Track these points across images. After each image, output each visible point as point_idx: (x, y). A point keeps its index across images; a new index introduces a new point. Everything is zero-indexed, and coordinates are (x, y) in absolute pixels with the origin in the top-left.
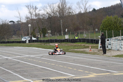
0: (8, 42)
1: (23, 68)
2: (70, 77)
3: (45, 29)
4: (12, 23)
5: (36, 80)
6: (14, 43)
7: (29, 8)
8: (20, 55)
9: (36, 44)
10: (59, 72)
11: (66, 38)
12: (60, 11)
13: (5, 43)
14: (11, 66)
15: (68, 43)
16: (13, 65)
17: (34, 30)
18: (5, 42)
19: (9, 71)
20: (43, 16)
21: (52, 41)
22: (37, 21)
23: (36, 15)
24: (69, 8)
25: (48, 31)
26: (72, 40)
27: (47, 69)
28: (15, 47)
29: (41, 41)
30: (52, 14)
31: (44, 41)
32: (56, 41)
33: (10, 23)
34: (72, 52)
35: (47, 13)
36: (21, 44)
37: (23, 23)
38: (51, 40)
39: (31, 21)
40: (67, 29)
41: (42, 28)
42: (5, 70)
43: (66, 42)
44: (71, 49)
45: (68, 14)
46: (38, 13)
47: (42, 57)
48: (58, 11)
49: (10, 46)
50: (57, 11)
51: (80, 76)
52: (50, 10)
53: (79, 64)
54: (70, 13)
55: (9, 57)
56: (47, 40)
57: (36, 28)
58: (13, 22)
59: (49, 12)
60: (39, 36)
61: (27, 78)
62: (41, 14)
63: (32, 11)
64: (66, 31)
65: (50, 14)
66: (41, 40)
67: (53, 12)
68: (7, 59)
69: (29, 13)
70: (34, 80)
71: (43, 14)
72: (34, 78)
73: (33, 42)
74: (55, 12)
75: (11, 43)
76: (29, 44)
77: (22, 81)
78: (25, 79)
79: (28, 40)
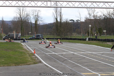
0: (71, 39)
1: (89, 63)
3: (101, 29)
4: (72, 21)
5: (103, 73)
6: (76, 40)
7: (89, 10)
8: (84, 52)
9: (95, 42)
13: (68, 40)
14: (79, 60)
18: (68, 38)
19: (78, 64)
20: (101, 17)
21: (108, 41)
22: (94, 22)
25: (104, 31)
28: (77, 44)
29: (99, 40)
30: (108, 16)
31: (101, 40)
33: (70, 22)
35: (104, 15)
36: (81, 41)
37: (82, 22)
38: (108, 39)
41: (99, 28)
42: (75, 64)
46: (96, 15)
47: (103, 54)
49: (72, 42)
50: (112, 14)
52: (106, 13)
55: (74, 52)
61: (95, 72)
63: (91, 12)
65: (106, 16)
67: (109, 15)
68: (74, 54)
69: (88, 14)
70: (101, 74)
72: (101, 72)
73: (92, 40)
74: (110, 15)
75: (73, 40)
76: (89, 41)
77: (91, 74)
78: (94, 72)
79: (88, 38)
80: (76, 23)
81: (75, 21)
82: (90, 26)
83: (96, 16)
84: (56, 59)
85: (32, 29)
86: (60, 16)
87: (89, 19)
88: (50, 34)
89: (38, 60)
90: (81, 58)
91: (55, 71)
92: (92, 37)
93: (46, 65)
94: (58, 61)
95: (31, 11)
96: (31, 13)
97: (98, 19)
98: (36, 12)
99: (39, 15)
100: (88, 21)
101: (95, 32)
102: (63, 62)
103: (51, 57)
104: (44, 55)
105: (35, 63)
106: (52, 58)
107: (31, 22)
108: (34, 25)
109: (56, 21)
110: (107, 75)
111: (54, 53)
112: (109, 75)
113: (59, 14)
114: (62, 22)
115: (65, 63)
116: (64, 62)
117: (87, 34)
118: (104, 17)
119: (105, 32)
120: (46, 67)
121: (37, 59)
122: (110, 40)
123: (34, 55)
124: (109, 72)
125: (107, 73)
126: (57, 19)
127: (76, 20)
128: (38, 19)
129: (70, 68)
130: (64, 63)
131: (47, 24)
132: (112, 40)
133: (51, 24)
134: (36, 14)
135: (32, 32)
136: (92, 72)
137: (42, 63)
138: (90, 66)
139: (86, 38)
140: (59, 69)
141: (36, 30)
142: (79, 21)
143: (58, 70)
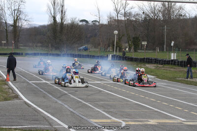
0: (79, 56)
1: (107, 101)
2: (179, 121)
3: (137, 38)
4: (84, 23)
5: (130, 121)
7: (115, 3)
8: (101, 80)
9: (123, 62)
10: (162, 112)
11: (172, 58)
12: (164, 11)
13: (74, 57)
14: (89, 96)
15: (174, 67)
16: (92, 94)
17: (119, 39)
19: (87, 103)
20: (137, 17)
21: (149, 61)
22: (125, 25)
23: (125, 15)
24: (181, 8)
25: (143, 43)
26: (182, 62)
27: (145, 106)
30: (152, 15)
31: (136, 60)
32: (156, 61)
33: (81, 23)
34: (182, 83)
35: (144, 13)
37: (102, 25)
38: (149, 59)
39: (116, 24)
40: (173, 42)
41: (134, 36)
42: (81, 102)
43: (172, 64)
44: (180, 77)
45: (178, 17)
46: (128, 11)
48: (162, 10)
50: (159, 11)
51: (193, 122)
52: (148, 9)
53: (192, 103)
54: (181, 15)
56: (142, 59)
57: (123, 35)
58: (86, 21)
59: (147, 11)
60: (127, 49)
61: (116, 118)
62: (133, 13)
63: (119, 6)
64: (172, 44)
65: (148, 15)
66: (132, 58)
67: (154, 13)
69: (114, 10)
70: (127, 121)
71: (137, 14)
72: (126, 118)
73: (119, 59)
74: (156, 13)
75: (83, 57)
76: (113, 61)
77: (109, 121)
78: (113, 118)
79: (111, 55)
80: (92, 26)
81: (90, 23)
82: (116, 32)
83: (130, 14)
84: (46, 93)
85: (7, 35)
86: (62, 11)
87: (115, 20)
88: (41, 46)
89: (14, 93)
90: (93, 93)
91: (42, 115)
92: (118, 54)
93: (26, 103)
94: (51, 96)
95: (6, 2)
96: (6, 6)
97: (133, 21)
98: (17, 4)
99: (21, 10)
100: (114, 24)
101: (127, 45)
102: (58, 98)
103: (39, 88)
104: (25, 84)
105: (6, 99)
106: (41, 90)
107: (6, 23)
108: (12, 27)
109: (53, 21)
110: (137, 123)
111: (45, 82)
112: (140, 123)
113: (59, 9)
114: (65, 23)
115: (63, 101)
116: (61, 98)
117: (110, 49)
118: (143, 16)
119: (144, 45)
120: (27, 107)
121: (11, 91)
122: (151, 59)
123: (7, 85)
124: (141, 120)
125: (138, 121)
126: (54, 18)
127: (92, 22)
128: (20, 16)
129: (71, 110)
130: (61, 100)
131: (38, 26)
132: (155, 59)
133: (44, 27)
134: (17, 8)
135: (7, 42)
136: (110, 119)
137: (20, 99)
138: (109, 107)
139: (107, 56)
140: (50, 111)
141: (15, 38)
142: (97, 23)
143: (48, 112)
